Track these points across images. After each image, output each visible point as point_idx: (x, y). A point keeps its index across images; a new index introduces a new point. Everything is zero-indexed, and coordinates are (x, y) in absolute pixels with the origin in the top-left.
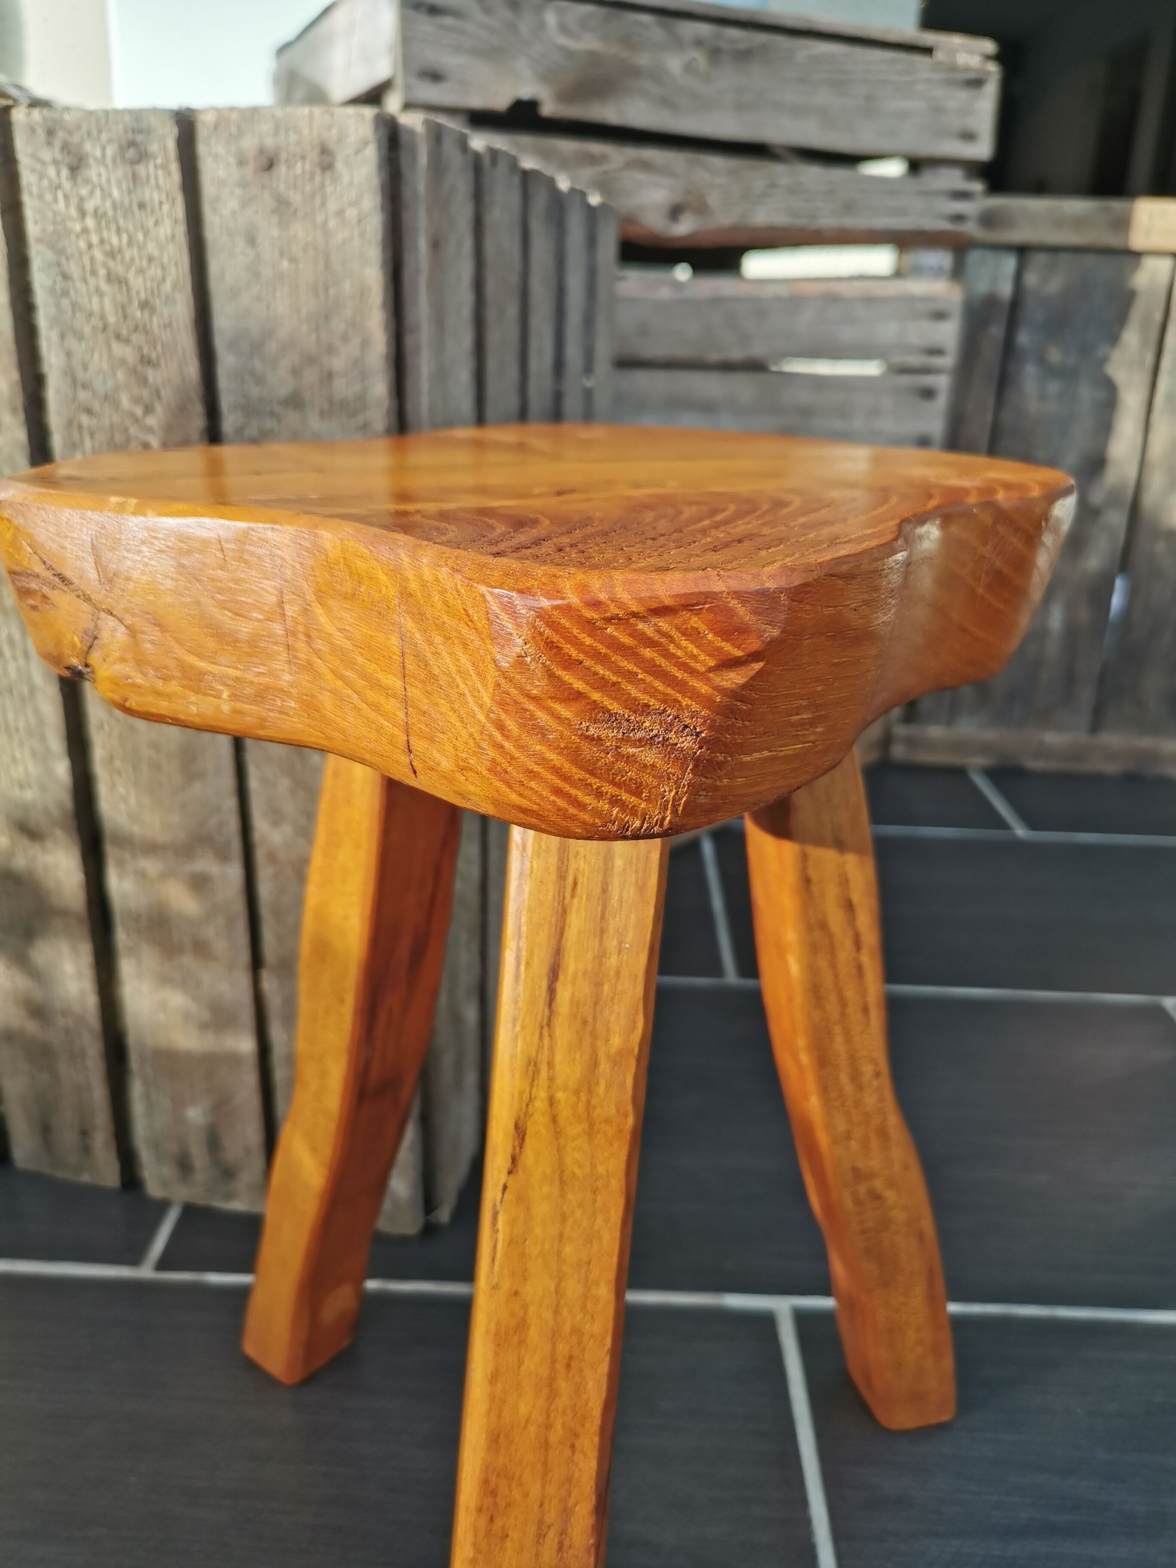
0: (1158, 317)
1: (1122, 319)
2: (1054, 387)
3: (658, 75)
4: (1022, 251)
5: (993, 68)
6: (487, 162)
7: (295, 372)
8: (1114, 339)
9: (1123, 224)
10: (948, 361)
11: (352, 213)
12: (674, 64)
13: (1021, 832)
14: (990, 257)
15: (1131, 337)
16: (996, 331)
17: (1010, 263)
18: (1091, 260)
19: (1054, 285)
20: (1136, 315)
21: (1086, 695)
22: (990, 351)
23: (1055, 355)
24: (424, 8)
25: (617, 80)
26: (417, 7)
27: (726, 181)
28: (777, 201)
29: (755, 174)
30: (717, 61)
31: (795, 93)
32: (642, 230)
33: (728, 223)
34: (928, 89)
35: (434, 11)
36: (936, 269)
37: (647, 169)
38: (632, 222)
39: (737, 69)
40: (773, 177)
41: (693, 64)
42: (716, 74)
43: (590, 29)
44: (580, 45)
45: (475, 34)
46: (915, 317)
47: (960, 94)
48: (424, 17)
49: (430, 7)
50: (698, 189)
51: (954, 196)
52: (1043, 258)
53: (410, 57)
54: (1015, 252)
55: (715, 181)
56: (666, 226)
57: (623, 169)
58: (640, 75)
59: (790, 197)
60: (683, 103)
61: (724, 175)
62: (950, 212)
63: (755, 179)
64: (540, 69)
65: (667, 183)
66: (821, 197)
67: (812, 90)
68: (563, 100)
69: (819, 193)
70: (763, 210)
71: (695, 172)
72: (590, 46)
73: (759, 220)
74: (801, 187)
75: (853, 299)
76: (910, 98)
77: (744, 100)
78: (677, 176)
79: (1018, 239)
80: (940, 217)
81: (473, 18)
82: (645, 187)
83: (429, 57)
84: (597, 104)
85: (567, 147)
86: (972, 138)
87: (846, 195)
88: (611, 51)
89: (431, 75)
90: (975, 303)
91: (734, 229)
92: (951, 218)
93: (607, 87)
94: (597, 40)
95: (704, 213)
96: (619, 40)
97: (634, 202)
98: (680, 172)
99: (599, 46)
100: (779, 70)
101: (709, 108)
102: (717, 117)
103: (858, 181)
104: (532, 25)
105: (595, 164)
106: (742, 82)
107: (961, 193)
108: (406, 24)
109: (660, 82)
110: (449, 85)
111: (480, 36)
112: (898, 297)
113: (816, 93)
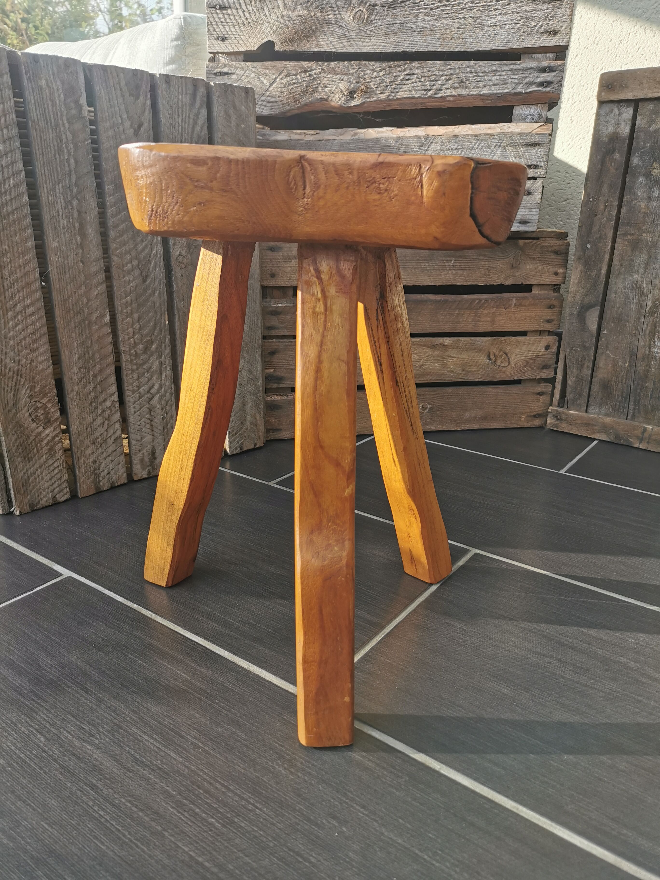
2: (656, 193)
3: (339, 23)
4: (636, 103)
12: (349, 16)
14: (616, 109)
16: (619, 156)
17: (628, 112)
22: (615, 169)
23: (657, 171)
24: (218, 7)
25: (317, 28)
26: (215, 7)
27: (381, 74)
28: (414, 82)
29: (400, 69)
30: (373, 10)
31: (424, 21)
32: (333, 104)
33: (383, 97)
34: (520, 6)
35: (223, 8)
36: (537, 116)
37: (334, 72)
38: (326, 100)
39: (386, 13)
40: (411, 69)
41: (359, 13)
42: (373, 17)
43: (301, 4)
44: (296, 13)
45: (242, 15)
46: (516, 145)
47: (545, 7)
48: (218, 11)
49: (220, 6)
50: (364, 79)
51: (543, 70)
52: (651, 106)
53: (212, 30)
54: (633, 104)
55: (375, 74)
56: (346, 101)
57: (320, 73)
58: (328, 23)
59: (423, 80)
60: (354, 35)
61: (381, 71)
62: (539, 80)
63: (400, 71)
64: (275, 28)
65: (346, 78)
66: (444, 78)
67: (435, 18)
68: (286, 42)
69: (442, 76)
70: (405, 88)
71: (362, 71)
72: (300, 13)
73: (403, 93)
74: (430, 73)
75: (468, 135)
76: (506, 14)
77: (391, 29)
78: (352, 74)
79: (630, 96)
80: (531, 84)
81: (241, 8)
82: (333, 81)
83: (221, 30)
84: (305, 42)
85: (291, 65)
86: (556, 33)
87: (461, 75)
88: (313, 14)
89: (222, 37)
90: (606, 139)
91: (387, 100)
92: (541, 84)
93: (311, 32)
94: (305, 9)
95: (367, 91)
96: (316, 8)
97: (327, 89)
98: (354, 71)
99: (305, 12)
100: (413, 10)
101: (369, 36)
102: (374, 40)
103: (469, 67)
104: (270, 7)
105: (305, 72)
106: (389, 19)
107: (547, 67)
108: (209, 16)
109: (341, 26)
110: (230, 41)
111: (245, 15)
112: (501, 133)
113: (438, 19)
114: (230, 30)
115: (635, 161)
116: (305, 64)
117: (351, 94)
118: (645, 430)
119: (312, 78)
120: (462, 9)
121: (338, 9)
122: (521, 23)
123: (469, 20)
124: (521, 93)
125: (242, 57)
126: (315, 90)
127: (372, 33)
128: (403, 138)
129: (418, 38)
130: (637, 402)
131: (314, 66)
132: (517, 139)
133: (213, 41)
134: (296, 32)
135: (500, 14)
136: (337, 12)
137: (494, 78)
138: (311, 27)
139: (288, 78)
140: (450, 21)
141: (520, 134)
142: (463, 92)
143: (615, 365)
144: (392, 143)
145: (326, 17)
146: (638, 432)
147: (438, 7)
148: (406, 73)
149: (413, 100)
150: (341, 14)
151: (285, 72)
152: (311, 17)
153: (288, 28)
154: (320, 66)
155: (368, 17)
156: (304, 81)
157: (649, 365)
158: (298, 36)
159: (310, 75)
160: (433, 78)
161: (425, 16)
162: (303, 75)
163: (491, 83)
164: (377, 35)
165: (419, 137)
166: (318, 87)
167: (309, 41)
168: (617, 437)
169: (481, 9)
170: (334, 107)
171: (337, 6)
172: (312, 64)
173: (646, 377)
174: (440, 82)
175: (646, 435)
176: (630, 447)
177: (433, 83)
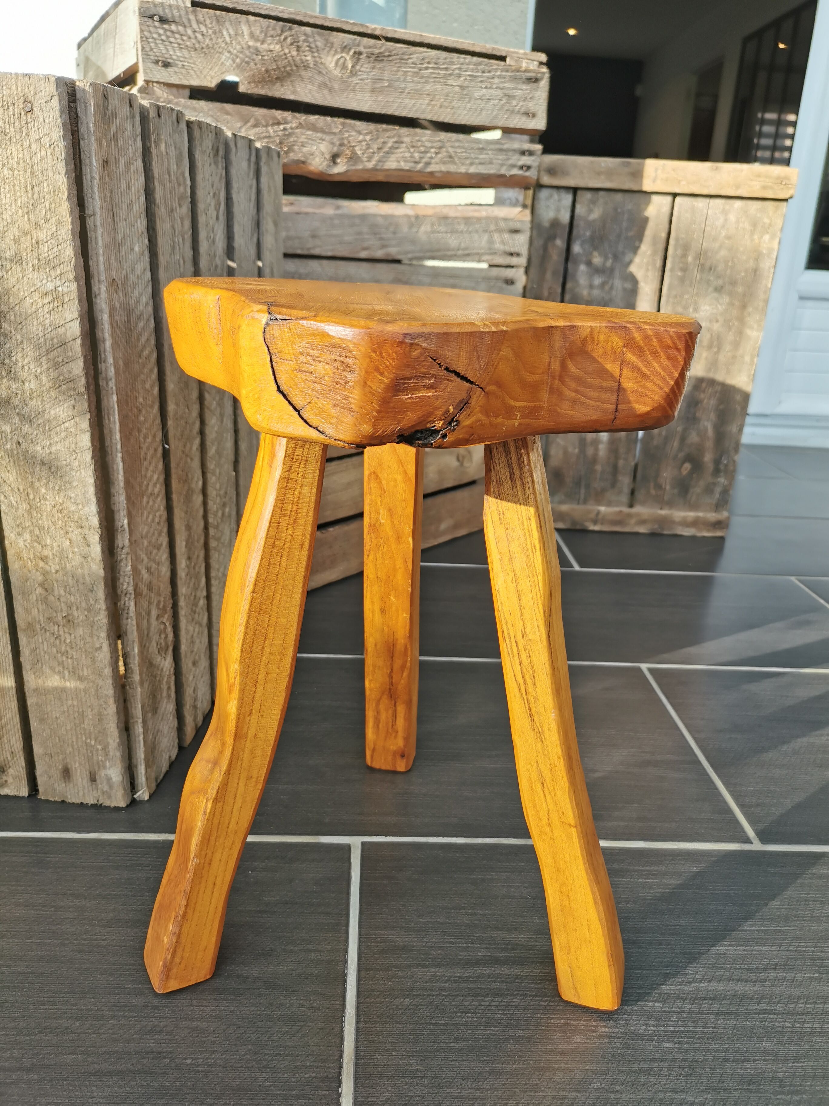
0: (664, 235)
1: (640, 236)
2: (597, 281)
3: (319, 68)
4: (575, 191)
5: (545, 70)
6: (152, 114)
7: (17, 241)
8: (635, 250)
9: (638, 175)
10: (522, 261)
11: (46, 140)
12: (330, 61)
13: (577, 568)
14: (555, 195)
15: (645, 248)
16: (560, 243)
17: (567, 199)
18: (619, 197)
19: (596, 215)
20: (649, 233)
21: (625, 481)
22: (556, 256)
23: (597, 260)
24: (156, 18)
25: (292, 70)
26: (151, 17)
27: (368, 138)
28: (402, 152)
29: (387, 134)
30: (358, 59)
31: (412, 82)
32: (312, 168)
33: (370, 165)
34: (503, 82)
35: (163, 20)
36: (514, 201)
37: (314, 128)
38: (304, 162)
39: (371, 65)
40: (399, 136)
41: (342, 61)
42: (358, 67)
43: (272, 36)
44: (265, 46)
45: (192, 36)
46: (500, 231)
47: (524, 87)
48: (157, 24)
49: (160, 17)
50: (349, 142)
51: (523, 153)
52: (588, 195)
53: (148, 49)
54: (571, 191)
55: (361, 137)
56: (329, 166)
57: (297, 128)
58: (306, 67)
59: (412, 150)
60: (336, 86)
61: (367, 134)
62: (520, 163)
63: (388, 137)
64: (238, 60)
65: (328, 138)
66: (433, 150)
67: (423, 80)
68: (254, 82)
69: (432, 147)
70: (393, 158)
71: (347, 131)
72: (272, 47)
73: (391, 164)
74: (419, 144)
75: (456, 218)
76: (491, 88)
77: (378, 85)
78: (334, 134)
79: (572, 182)
80: (513, 166)
81: (191, 26)
82: (312, 140)
83: (161, 50)
84: (278, 85)
85: (260, 112)
86: (534, 116)
87: (451, 150)
88: (286, 51)
89: (163, 62)
90: (546, 224)
91: (374, 170)
92: (521, 167)
93: (285, 74)
94: (277, 43)
95: (354, 158)
96: (292, 44)
97: (305, 150)
98: (336, 131)
99: (278, 47)
100: (400, 67)
101: (354, 90)
102: (359, 96)
103: (458, 141)
104: (232, 32)
105: (279, 124)
106: (375, 73)
107: (528, 151)
108: (144, 28)
109: (320, 72)
110: (176, 69)
111: (196, 38)
112: (487, 218)
113: (427, 82)
114: (174, 54)
115: (577, 248)
116: (279, 114)
117: (334, 158)
118: (598, 513)
119: (287, 133)
120: (450, 75)
121: (318, 50)
122: (504, 100)
123: (457, 89)
124: (503, 176)
125: (187, 92)
126: (290, 149)
127: (357, 87)
128: (392, 216)
129: (407, 101)
130: (588, 486)
131: (289, 118)
132: (502, 224)
133: (152, 66)
134: (267, 71)
135: (486, 88)
136: (316, 54)
137: (481, 156)
138: (284, 67)
139: (257, 130)
140: (439, 87)
141: (505, 220)
142: (452, 168)
143: (566, 452)
144: (380, 220)
145: (303, 58)
146: (592, 516)
147: (427, 68)
148: (394, 140)
149: (401, 173)
150: (320, 57)
151: (252, 122)
152: (285, 54)
153: (256, 64)
154: (297, 118)
155: (353, 67)
156: (278, 136)
157: (597, 449)
158: (269, 77)
159: (285, 129)
160: (422, 149)
161: (413, 76)
162: (276, 127)
163: (477, 161)
164: (362, 90)
165: (408, 216)
166: (294, 145)
167: (282, 86)
168: (574, 522)
169: (468, 78)
170: (312, 173)
171: (317, 47)
172: (287, 115)
173: (594, 460)
174: (429, 155)
175: (600, 517)
176: (585, 531)
177: (422, 155)
